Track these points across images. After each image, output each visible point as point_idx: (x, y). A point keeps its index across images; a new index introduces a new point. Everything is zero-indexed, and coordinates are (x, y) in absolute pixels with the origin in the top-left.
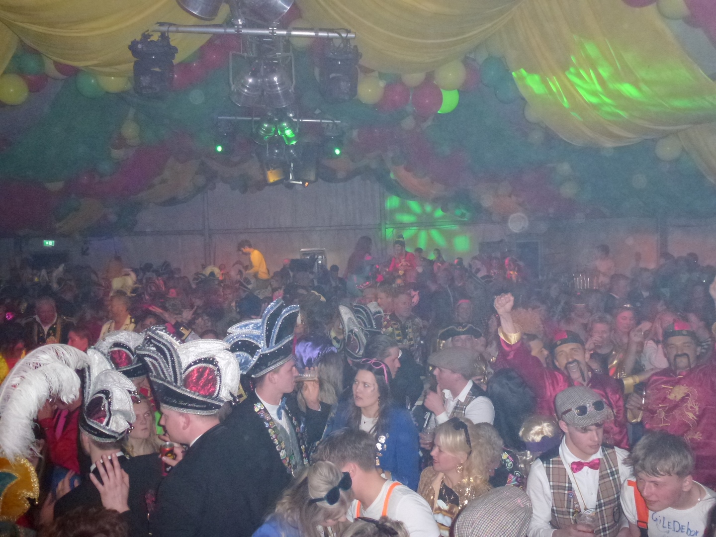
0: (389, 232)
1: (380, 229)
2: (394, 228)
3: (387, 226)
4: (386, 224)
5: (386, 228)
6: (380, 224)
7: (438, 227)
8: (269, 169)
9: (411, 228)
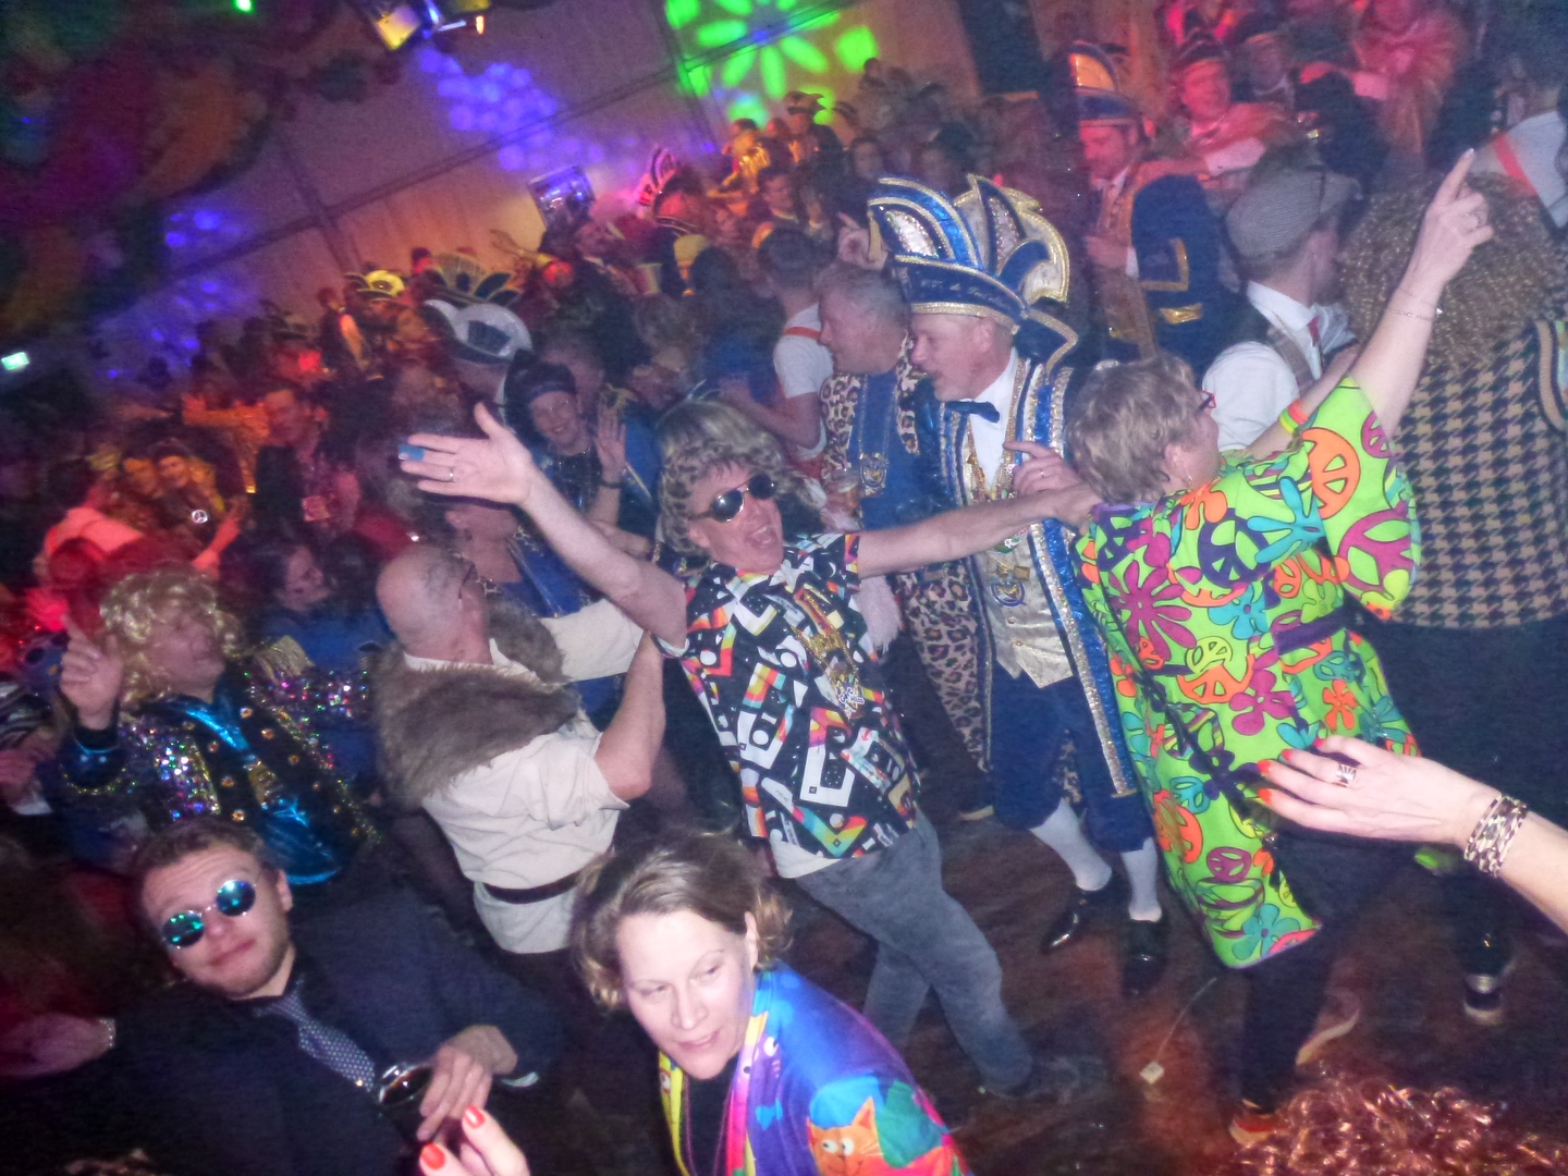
0: (696, 78)
1: (675, 78)
2: (705, 64)
3: (689, 65)
4: (685, 61)
5: (689, 71)
6: (672, 67)
7: (797, 28)
8: (379, 18)
9: (740, 52)
